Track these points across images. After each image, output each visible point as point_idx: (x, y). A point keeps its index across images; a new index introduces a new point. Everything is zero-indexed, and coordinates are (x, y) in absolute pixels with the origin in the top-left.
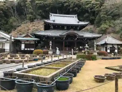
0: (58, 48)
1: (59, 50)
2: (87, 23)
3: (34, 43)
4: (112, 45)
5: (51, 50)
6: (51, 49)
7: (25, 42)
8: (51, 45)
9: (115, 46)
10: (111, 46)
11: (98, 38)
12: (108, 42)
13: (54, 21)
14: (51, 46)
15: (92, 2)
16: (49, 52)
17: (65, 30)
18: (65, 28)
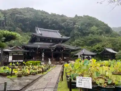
0: (50, 59)
1: (51, 61)
2: (69, 37)
3: (23, 55)
4: (88, 55)
5: (43, 61)
7: (13, 54)
8: (43, 56)
9: (90, 57)
10: (87, 57)
11: (78, 50)
12: (85, 54)
13: (41, 34)
14: (43, 58)
15: (67, 21)
16: (42, 63)
17: (51, 43)
18: (51, 41)
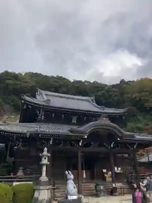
2: (121, 111)
6: (44, 178)
14: (44, 169)
18: (74, 121)
